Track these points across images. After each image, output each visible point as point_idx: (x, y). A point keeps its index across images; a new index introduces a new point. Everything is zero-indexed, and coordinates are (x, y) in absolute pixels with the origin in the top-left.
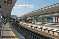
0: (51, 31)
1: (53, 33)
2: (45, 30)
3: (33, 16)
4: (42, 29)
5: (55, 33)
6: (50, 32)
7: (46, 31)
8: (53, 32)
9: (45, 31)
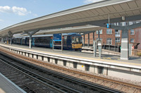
0: (61, 60)
1: (65, 65)
2: (49, 58)
3: (26, 32)
4: (43, 57)
5: (67, 64)
6: (58, 62)
7: (51, 60)
8: (65, 62)
9: (49, 61)
